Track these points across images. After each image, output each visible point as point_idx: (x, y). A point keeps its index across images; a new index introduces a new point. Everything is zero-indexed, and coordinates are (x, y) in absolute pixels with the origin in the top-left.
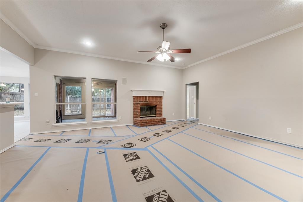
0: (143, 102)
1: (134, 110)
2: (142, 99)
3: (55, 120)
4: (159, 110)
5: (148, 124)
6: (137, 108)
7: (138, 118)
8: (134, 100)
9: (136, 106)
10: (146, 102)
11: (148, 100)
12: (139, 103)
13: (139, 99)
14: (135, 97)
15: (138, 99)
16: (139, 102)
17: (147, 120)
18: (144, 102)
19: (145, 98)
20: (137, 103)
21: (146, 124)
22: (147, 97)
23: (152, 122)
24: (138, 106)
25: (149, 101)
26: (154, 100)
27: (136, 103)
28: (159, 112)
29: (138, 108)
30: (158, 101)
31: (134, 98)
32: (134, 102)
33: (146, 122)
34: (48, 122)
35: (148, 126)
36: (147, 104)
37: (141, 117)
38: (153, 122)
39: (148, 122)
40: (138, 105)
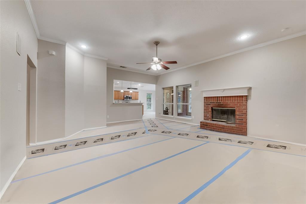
0: (214, 103)
1: (204, 111)
2: (214, 100)
3: (163, 113)
4: (239, 115)
5: (208, 128)
6: (207, 110)
7: (208, 120)
8: (204, 101)
9: (206, 108)
10: (219, 103)
11: (221, 101)
12: (210, 105)
13: (210, 100)
14: (206, 98)
15: (208, 100)
16: (210, 103)
17: (208, 123)
18: (216, 103)
19: (218, 99)
20: (208, 104)
21: (207, 127)
22: (220, 97)
23: (214, 126)
24: (208, 108)
25: (222, 103)
26: (230, 101)
27: (206, 104)
28: (239, 117)
29: (209, 110)
30: (238, 103)
31: (204, 99)
32: (204, 103)
33: (207, 125)
34: (160, 113)
35: (209, 130)
36: (219, 106)
37: (213, 120)
38: (216, 127)
39: (209, 126)
40: (208, 106)
